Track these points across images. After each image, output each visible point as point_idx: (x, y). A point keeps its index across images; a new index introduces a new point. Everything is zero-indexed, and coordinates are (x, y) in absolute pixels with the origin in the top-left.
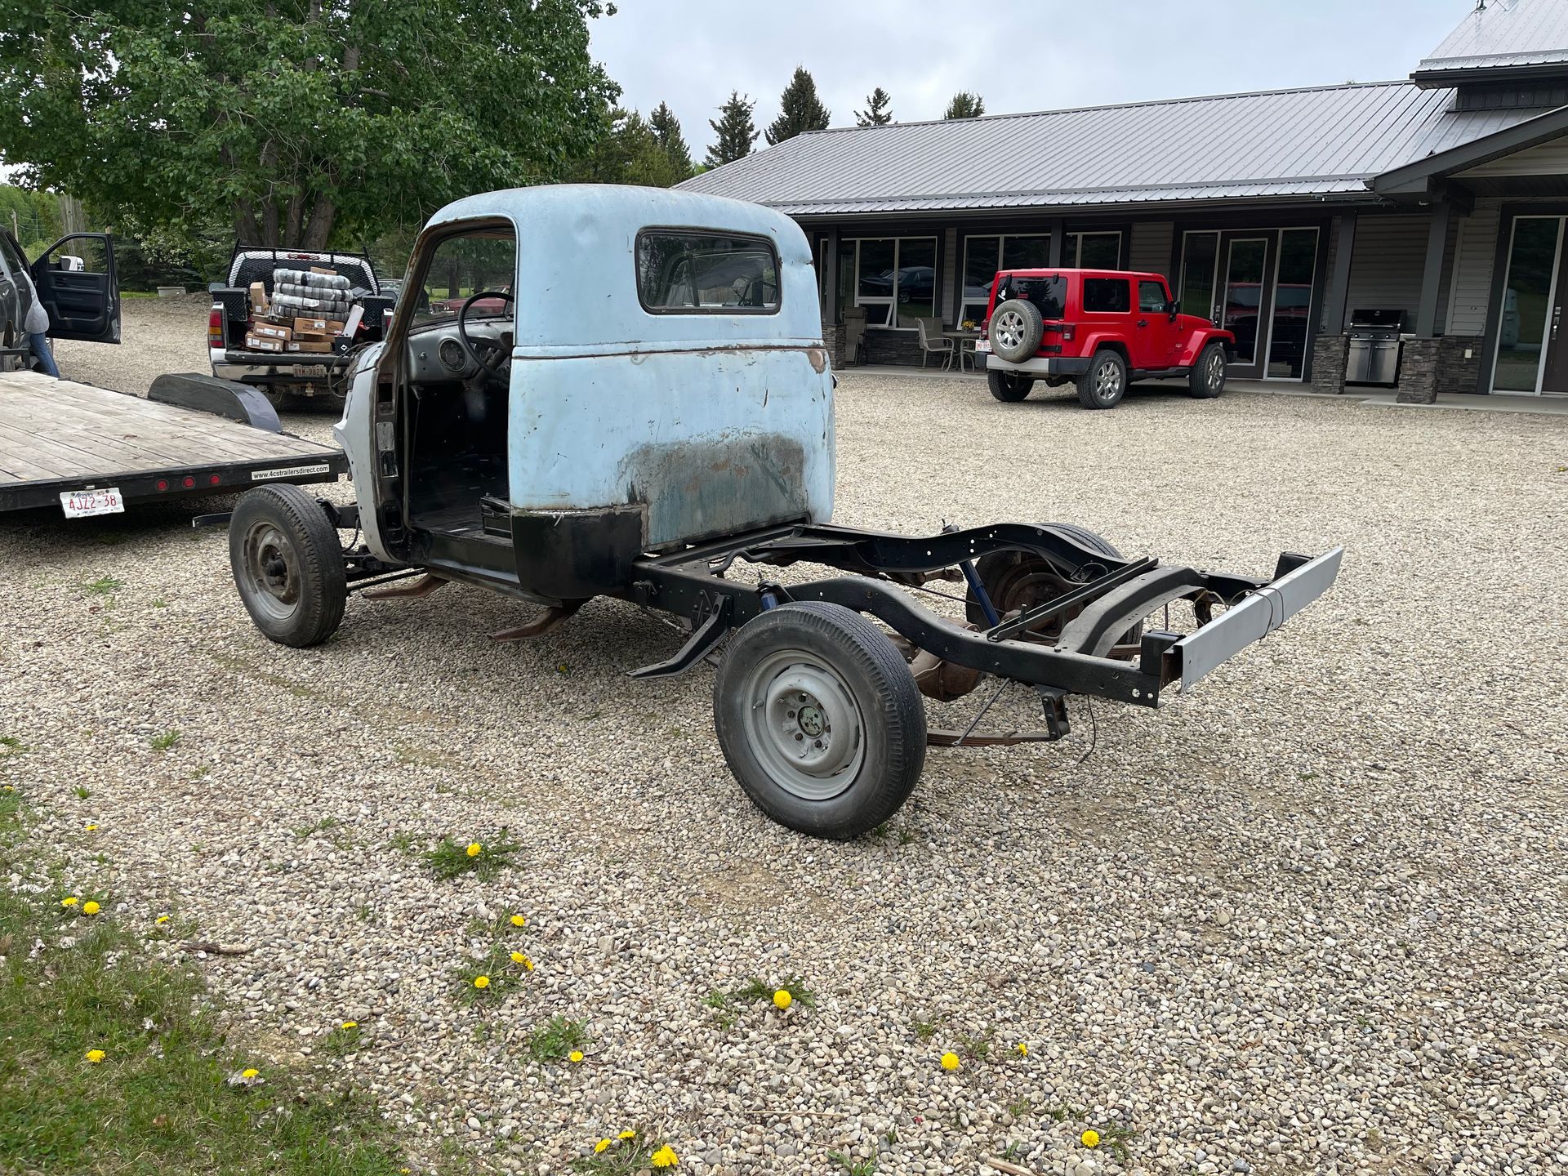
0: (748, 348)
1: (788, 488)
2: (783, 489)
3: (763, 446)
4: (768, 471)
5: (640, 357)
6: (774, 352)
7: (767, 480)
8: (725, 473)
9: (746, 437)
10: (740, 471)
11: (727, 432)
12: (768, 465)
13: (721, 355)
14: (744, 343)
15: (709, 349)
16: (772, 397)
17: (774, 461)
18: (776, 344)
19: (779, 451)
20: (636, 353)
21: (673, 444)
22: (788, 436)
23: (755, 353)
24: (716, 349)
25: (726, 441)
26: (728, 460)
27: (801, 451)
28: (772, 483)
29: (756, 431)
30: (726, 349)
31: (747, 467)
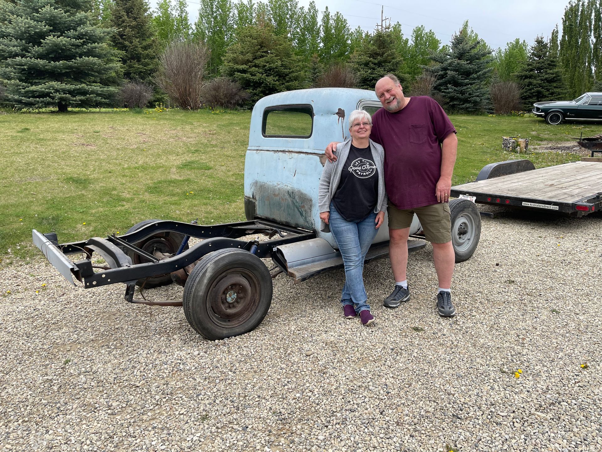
0: (292, 152)
1: (304, 214)
2: (302, 214)
3: (293, 193)
4: (294, 203)
5: (258, 151)
6: (302, 154)
7: (294, 207)
8: (278, 198)
9: (286, 187)
10: (283, 199)
11: (279, 183)
12: (295, 201)
13: (280, 153)
14: (291, 150)
15: (278, 151)
16: (298, 173)
17: (297, 201)
18: (304, 151)
19: (300, 197)
20: (258, 150)
21: (263, 182)
22: (304, 192)
23: (293, 154)
24: (280, 151)
25: (278, 186)
26: (279, 194)
27: (311, 200)
28: (296, 209)
29: (290, 186)
30: (283, 151)
31: (285, 199)
